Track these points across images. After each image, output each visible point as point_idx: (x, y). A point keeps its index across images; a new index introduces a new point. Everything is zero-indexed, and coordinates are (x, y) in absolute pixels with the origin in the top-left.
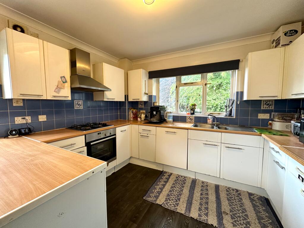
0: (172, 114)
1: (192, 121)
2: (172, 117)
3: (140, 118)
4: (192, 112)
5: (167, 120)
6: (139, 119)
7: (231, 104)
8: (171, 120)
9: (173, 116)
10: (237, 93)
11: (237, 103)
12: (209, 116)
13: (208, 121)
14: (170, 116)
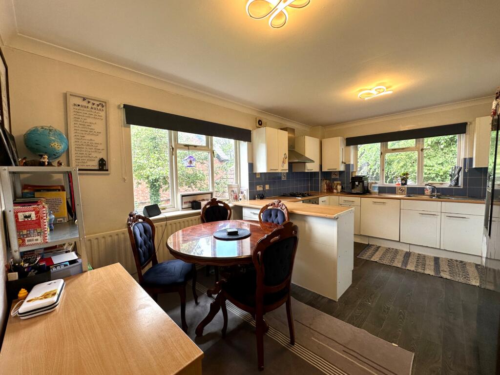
0: (377, 185)
1: (404, 192)
2: (377, 188)
3: (337, 189)
4: (404, 182)
5: (372, 191)
6: (335, 191)
7: (456, 172)
8: (376, 191)
9: (379, 187)
10: (465, 159)
11: (464, 171)
12: (428, 187)
13: (426, 192)
14: (374, 187)
